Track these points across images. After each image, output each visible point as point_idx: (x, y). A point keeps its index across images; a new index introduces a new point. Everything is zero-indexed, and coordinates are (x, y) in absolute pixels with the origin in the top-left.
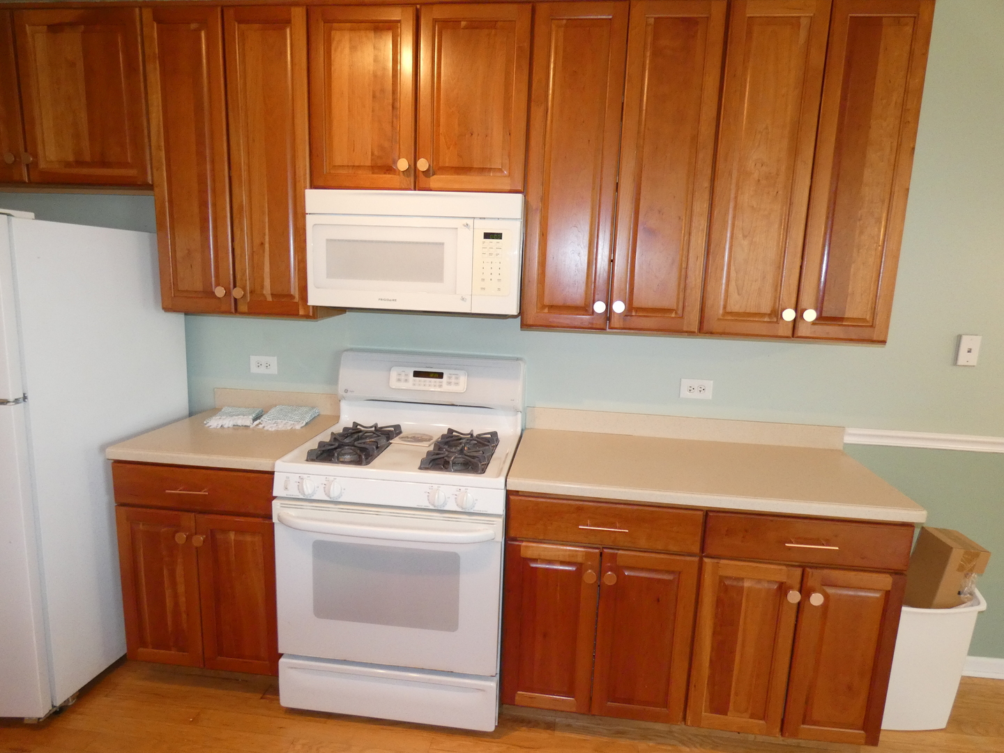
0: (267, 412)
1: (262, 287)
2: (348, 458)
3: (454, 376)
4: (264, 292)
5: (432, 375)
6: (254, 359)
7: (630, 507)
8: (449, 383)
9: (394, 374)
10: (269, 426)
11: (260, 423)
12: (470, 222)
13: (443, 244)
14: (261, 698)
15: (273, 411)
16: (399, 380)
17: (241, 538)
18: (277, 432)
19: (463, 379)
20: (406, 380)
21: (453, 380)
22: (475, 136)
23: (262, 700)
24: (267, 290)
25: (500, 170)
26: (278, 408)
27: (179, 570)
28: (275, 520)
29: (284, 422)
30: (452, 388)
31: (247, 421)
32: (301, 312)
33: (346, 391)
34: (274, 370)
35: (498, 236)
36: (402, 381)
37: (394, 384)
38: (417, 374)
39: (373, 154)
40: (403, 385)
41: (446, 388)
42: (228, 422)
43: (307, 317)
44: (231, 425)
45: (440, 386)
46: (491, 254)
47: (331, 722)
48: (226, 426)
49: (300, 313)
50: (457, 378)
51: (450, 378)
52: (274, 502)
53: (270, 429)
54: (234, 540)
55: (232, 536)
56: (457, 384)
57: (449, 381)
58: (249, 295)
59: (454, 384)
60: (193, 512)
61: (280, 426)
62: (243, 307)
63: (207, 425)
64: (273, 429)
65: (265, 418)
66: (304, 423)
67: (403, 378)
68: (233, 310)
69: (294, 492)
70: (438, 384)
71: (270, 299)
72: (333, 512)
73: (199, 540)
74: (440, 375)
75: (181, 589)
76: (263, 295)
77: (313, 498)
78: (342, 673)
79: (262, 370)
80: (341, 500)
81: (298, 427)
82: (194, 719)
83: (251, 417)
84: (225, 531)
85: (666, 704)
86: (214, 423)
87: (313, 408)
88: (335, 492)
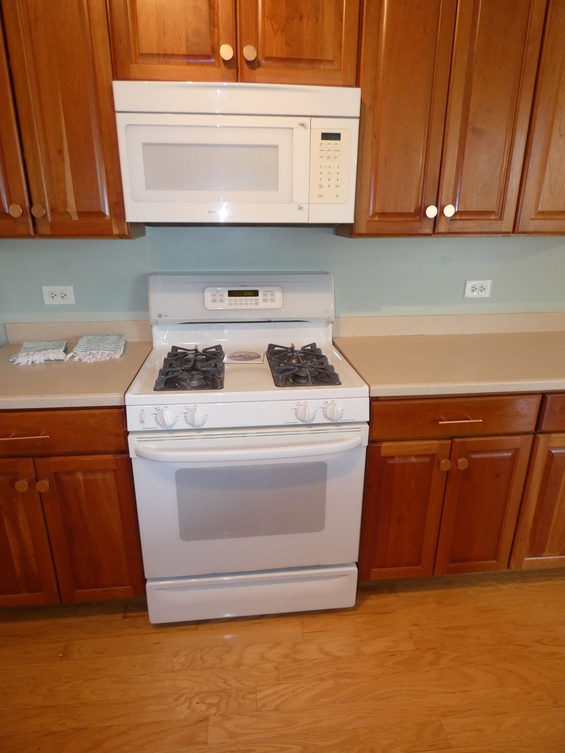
0: (76, 344)
1: (65, 203)
2: (195, 383)
3: (269, 293)
4: (69, 210)
5: (246, 294)
6: (46, 290)
7: (480, 399)
8: (265, 300)
9: (208, 295)
10: (87, 358)
11: (73, 357)
12: (306, 121)
13: (276, 147)
14: (124, 618)
15: (81, 342)
16: (214, 301)
17: (90, 477)
18: (97, 364)
19: (278, 295)
20: (222, 301)
21: (269, 297)
22: (305, 19)
23: (127, 620)
24: (72, 207)
25: (331, 62)
26: (85, 338)
27: (22, 517)
28: (132, 455)
29: (100, 352)
30: (269, 305)
31: (60, 355)
32: (116, 231)
33: (160, 316)
34: (71, 300)
35: (336, 136)
36: (217, 301)
37: (210, 305)
38: (231, 294)
39: (187, 41)
40: (219, 306)
41: (262, 305)
42: (39, 358)
43: (122, 236)
44: (42, 361)
45: (257, 304)
46: (329, 157)
47: (202, 627)
48: (37, 362)
49: (114, 233)
50: (272, 295)
51: (265, 295)
52: (130, 438)
53: (89, 361)
54: (83, 480)
55: (80, 476)
56: (273, 300)
57: (265, 298)
58: (49, 215)
59: (271, 301)
60: (31, 457)
61: (99, 357)
62: (44, 229)
63: (15, 363)
64: (92, 361)
65: (77, 350)
66: (122, 352)
67: (218, 298)
68: (32, 233)
69: (151, 424)
70: (254, 302)
71: (75, 218)
72: (198, 440)
73: (44, 485)
74: (255, 293)
75: (26, 534)
76: (67, 213)
77: (173, 428)
78: (210, 586)
79: (58, 301)
80: (205, 426)
81: (117, 356)
82: (63, 653)
83: (62, 350)
84: (70, 473)
85: (495, 557)
86: (23, 359)
87: (121, 336)
88: (199, 419)
